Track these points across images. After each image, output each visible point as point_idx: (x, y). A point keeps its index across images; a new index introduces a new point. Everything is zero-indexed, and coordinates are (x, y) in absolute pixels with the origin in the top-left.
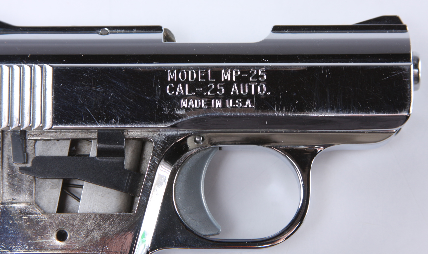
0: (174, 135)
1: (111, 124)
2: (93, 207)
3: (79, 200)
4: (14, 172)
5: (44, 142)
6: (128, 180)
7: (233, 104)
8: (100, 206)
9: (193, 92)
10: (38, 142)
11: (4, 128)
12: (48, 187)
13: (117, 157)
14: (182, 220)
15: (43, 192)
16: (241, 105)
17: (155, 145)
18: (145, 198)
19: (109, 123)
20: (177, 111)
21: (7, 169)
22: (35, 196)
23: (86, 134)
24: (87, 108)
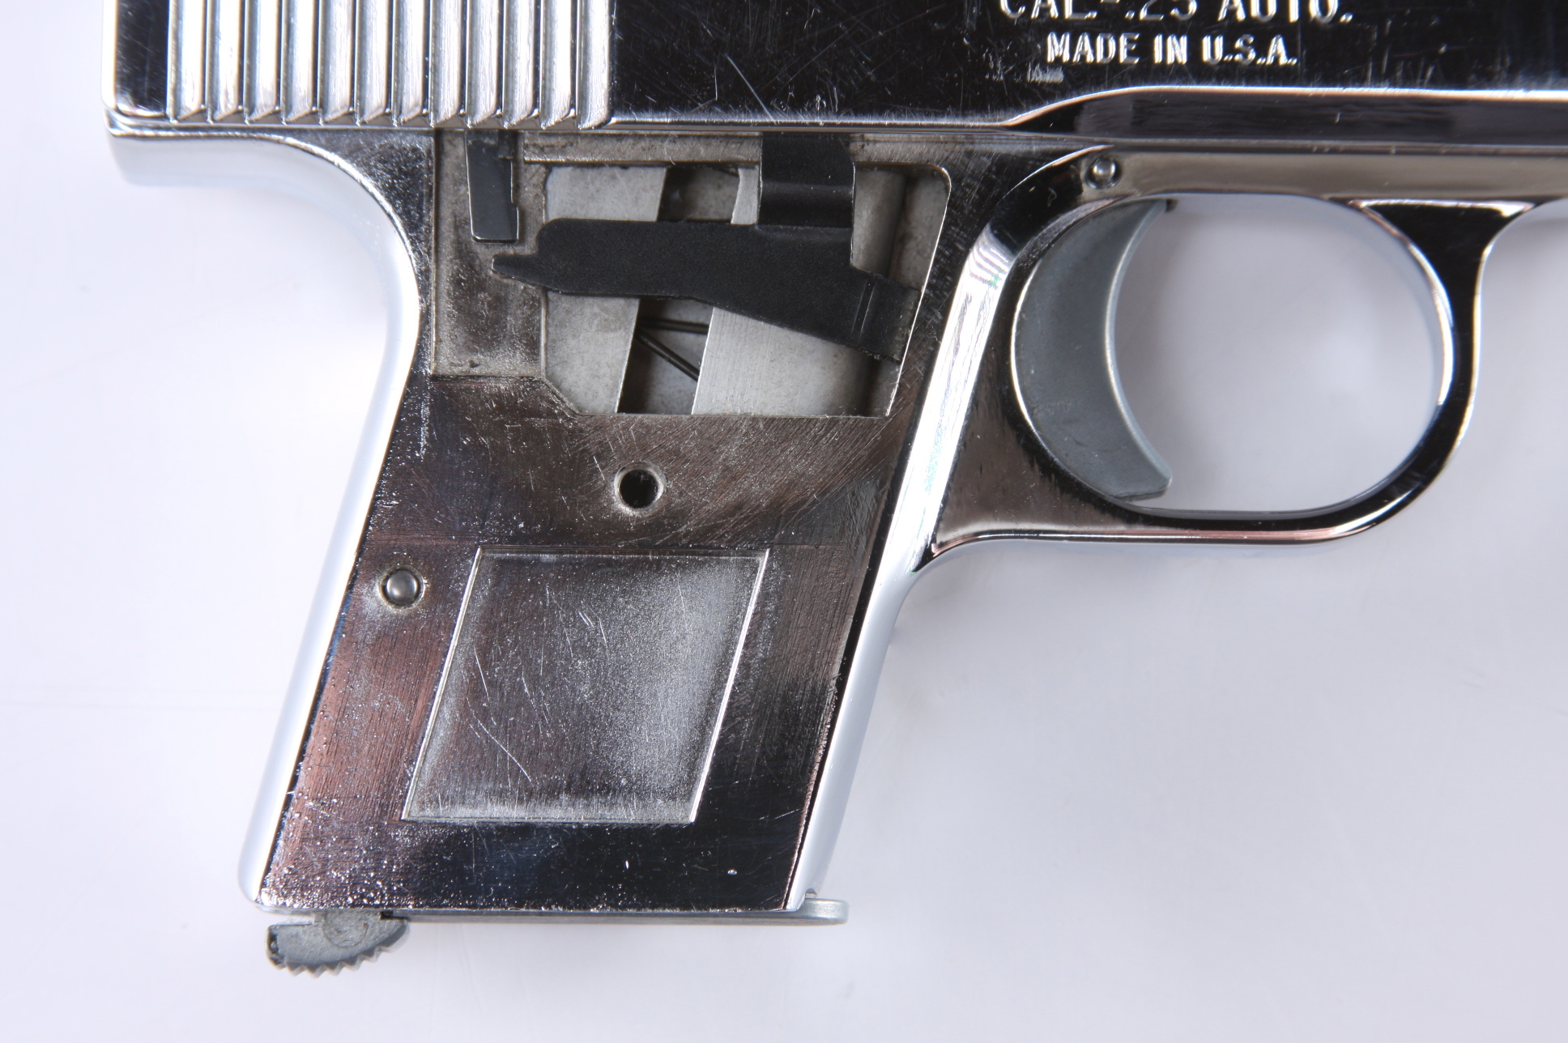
0: (1020, 155)
1: (811, 110)
2: (742, 395)
3: (695, 375)
4: (476, 272)
5: (578, 171)
6: (862, 304)
7: (1225, 53)
8: (765, 392)
9: (1092, 9)
10: (556, 171)
11: (446, 121)
12: (590, 325)
13: (825, 226)
14: (1044, 445)
15: (572, 342)
16: (1252, 55)
17: (957, 189)
18: (920, 368)
19: (803, 110)
20: (1034, 74)
21: (451, 261)
22: (546, 354)
23: (722, 148)
24: (729, 59)
